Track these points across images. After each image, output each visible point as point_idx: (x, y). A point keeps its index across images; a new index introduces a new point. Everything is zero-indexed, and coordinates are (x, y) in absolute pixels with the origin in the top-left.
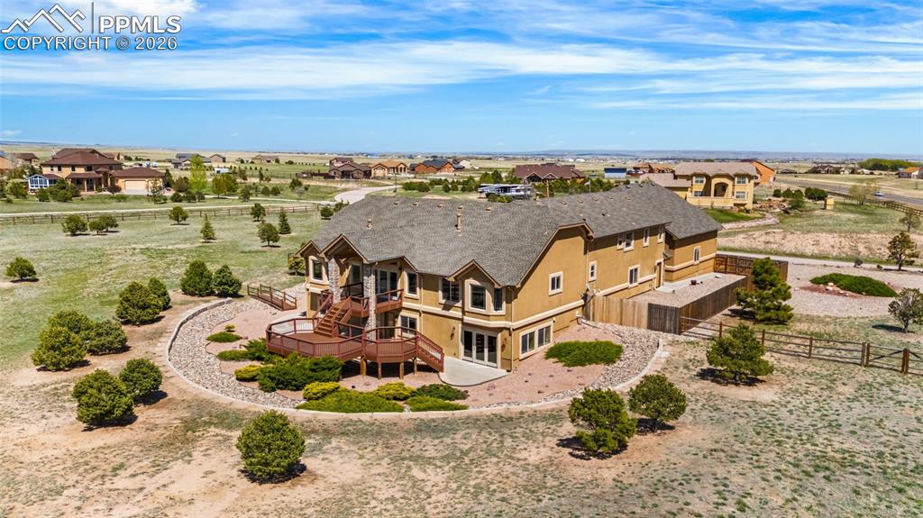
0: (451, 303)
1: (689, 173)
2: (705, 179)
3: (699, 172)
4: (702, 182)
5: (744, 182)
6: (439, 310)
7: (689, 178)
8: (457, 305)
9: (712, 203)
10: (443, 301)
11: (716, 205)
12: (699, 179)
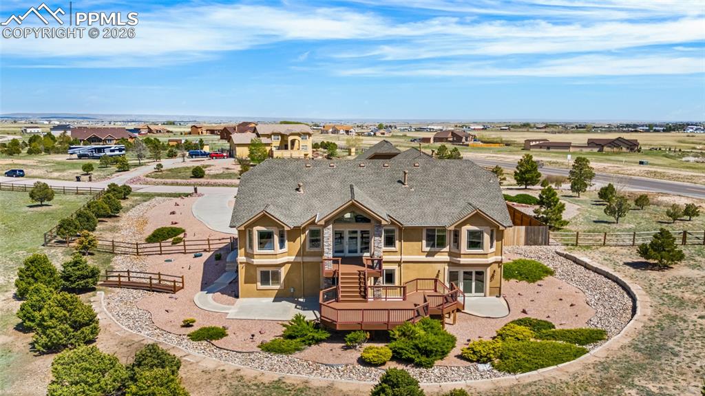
0: (436, 249)
1: (269, 133)
2: (280, 137)
3: (275, 131)
4: (278, 139)
5: (306, 139)
6: (423, 258)
7: (269, 136)
8: (444, 250)
9: (291, 155)
10: (428, 249)
11: (294, 156)
12: (276, 137)
